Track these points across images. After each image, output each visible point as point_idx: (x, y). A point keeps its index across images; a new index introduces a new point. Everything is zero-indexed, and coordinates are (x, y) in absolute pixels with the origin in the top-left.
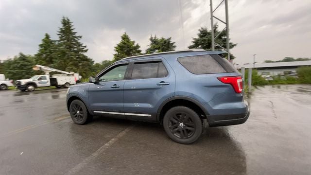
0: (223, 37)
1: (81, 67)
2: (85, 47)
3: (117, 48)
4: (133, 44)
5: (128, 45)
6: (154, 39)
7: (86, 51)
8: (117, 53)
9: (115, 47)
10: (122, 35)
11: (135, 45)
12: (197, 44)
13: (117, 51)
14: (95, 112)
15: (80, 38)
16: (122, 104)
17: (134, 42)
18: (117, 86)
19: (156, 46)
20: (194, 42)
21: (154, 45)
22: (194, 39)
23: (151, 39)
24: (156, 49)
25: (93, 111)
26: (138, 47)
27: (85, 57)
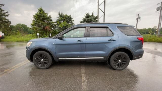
0: (96, 19)
1: (3, 27)
2: (7, 12)
3: (35, 16)
4: (47, 15)
5: (43, 15)
6: (61, 15)
7: (8, 15)
8: (34, 19)
9: (34, 15)
10: (39, 8)
11: (48, 16)
12: (84, 21)
13: (35, 18)
14: (60, 58)
15: (2, 6)
16: (84, 53)
17: (47, 14)
18: (81, 41)
19: (63, 19)
20: (83, 20)
21: (61, 18)
22: (83, 18)
23: (59, 14)
24: (63, 20)
25: (58, 58)
26: (50, 17)
27: (6, 19)
